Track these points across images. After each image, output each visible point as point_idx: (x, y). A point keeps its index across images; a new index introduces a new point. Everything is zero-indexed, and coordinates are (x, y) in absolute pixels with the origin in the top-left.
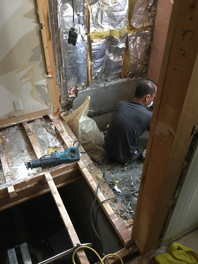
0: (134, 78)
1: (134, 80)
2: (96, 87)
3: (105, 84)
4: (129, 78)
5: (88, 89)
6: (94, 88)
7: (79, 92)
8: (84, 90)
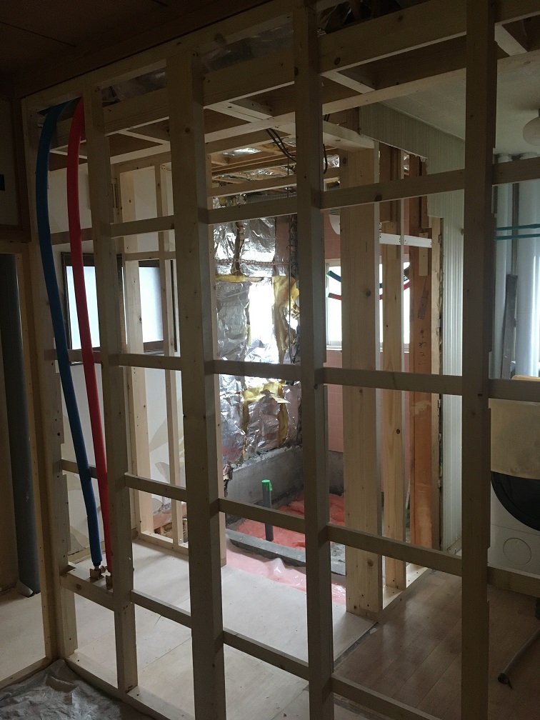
0: (291, 448)
1: (292, 450)
2: (253, 461)
3: (261, 457)
4: (285, 448)
5: (244, 465)
6: (250, 464)
7: (234, 471)
8: (240, 468)
